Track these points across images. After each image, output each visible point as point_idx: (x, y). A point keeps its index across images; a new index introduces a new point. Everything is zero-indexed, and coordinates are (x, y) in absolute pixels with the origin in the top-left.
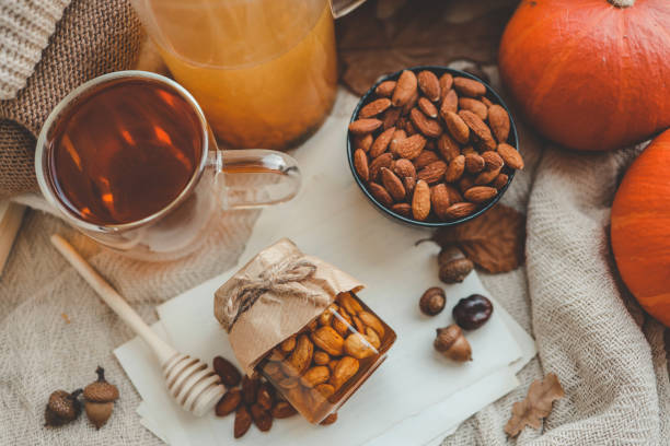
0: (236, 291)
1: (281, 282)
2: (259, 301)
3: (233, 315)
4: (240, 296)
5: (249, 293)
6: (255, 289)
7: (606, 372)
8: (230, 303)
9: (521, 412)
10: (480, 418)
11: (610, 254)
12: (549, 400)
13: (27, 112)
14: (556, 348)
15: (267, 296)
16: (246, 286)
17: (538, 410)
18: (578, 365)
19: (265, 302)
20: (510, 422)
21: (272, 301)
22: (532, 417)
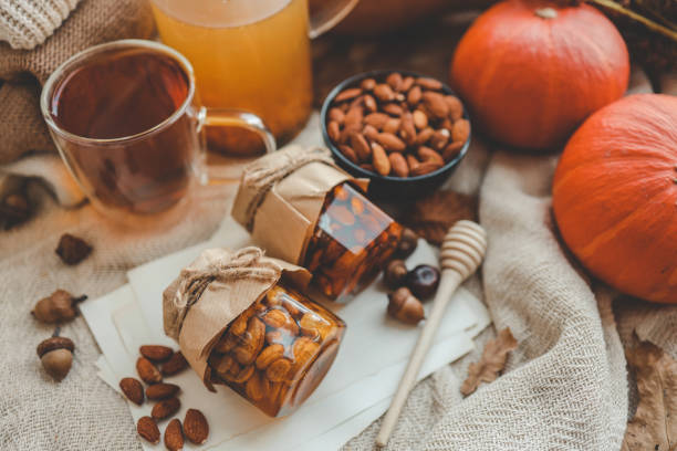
0: (185, 283)
1: (227, 267)
2: (207, 289)
3: (183, 304)
4: (188, 288)
5: (197, 283)
6: (203, 278)
7: (551, 311)
8: (179, 294)
9: (477, 371)
10: (436, 377)
11: (555, 225)
12: (503, 353)
13: (40, 62)
14: (507, 309)
15: (215, 284)
16: (193, 276)
17: (492, 364)
18: (528, 319)
19: (214, 289)
20: (466, 382)
21: (220, 288)
22: (487, 372)
